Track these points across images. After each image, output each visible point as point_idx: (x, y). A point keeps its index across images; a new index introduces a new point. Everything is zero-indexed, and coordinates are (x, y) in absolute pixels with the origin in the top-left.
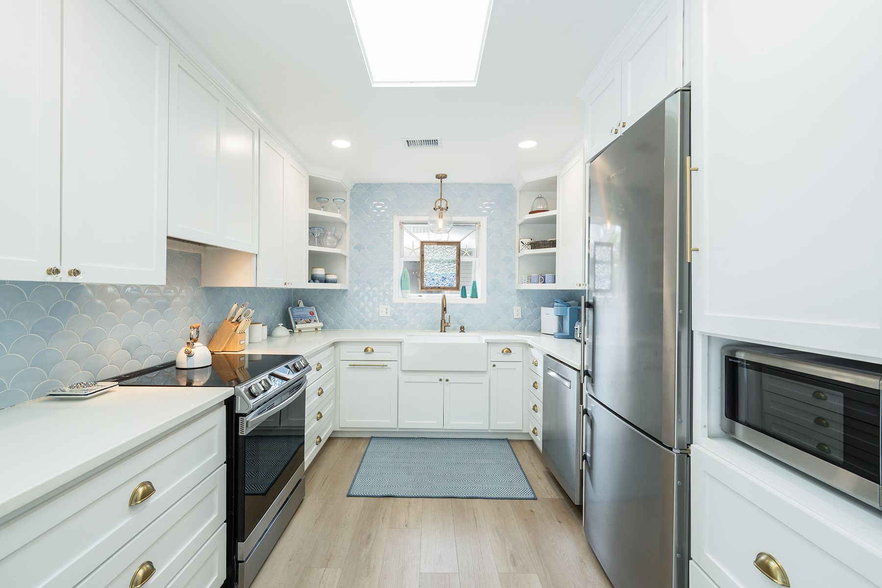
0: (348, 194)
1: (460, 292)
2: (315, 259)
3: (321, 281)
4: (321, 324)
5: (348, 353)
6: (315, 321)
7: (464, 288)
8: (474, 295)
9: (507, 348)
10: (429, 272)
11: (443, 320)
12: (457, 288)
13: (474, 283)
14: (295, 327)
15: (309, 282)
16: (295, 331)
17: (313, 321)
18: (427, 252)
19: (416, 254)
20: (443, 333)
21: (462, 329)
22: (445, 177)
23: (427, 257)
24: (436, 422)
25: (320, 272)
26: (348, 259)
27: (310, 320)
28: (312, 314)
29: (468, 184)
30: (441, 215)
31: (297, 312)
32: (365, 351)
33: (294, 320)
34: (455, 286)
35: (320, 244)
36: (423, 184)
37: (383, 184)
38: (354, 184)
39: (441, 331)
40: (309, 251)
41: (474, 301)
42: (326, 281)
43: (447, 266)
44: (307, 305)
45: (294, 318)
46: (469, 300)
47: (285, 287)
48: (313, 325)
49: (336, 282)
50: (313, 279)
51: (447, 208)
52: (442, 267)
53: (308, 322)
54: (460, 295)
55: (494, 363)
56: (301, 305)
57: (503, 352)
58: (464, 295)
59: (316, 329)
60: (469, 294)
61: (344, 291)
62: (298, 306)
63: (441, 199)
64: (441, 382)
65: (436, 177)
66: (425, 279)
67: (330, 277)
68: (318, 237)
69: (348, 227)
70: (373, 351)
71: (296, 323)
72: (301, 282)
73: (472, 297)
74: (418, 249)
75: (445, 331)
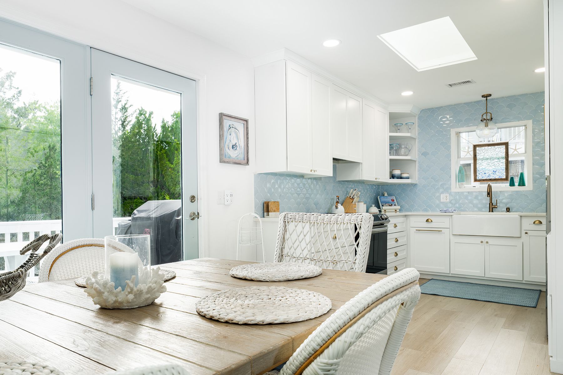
0: (417, 118)
1: (509, 182)
2: (393, 164)
3: (397, 178)
4: (399, 207)
5: (415, 223)
6: (395, 205)
7: (512, 179)
8: (522, 183)
9: (539, 221)
10: (481, 167)
11: (491, 203)
12: (506, 179)
13: (522, 175)
14: (382, 208)
15: (390, 178)
16: (382, 211)
17: (393, 205)
18: (479, 152)
19: (470, 155)
20: (491, 213)
21: (508, 210)
22: (490, 95)
23: (479, 156)
24: (479, 272)
25: (397, 172)
26: (417, 163)
27: (391, 204)
28: (393, 200)
29: (515, 96)
30: (486, 125)
31: (383, 199)
32: (426, 221)
33: (381, 204)
34: (504, 177)
35: (397, 154)
36: (475, 102)
37: (442, 107)
38: (421, 110)
39: (490, 212)
40: (390, 159)
41: (522, 188)
42: (401, 178)
43: (497, 162)
44: (390, 195)
45: (381, 202)
46: (517, 188)
47: (376, 180)
48: (393, 207)
49: (409, 179)
50: (393, 177)
51: (492, 119)
52: (493, 163)
53: (390, 206)
54: (508, 184)
55: (527, 231)
56: (386, 195)
57: (534, 223)
58: (512, 184)
59: (396, 210)
60: (516, 184)
61: (414, 185)
62: (384, 195)
63: (487, 113)
64: (482, 244)
65: (482, 97)
66: (477, 173)
67: (404, 175)
68: (395, 150)
69: (417, 141)
70: (432, 221)
71: (383, 206)
72: (385, 178)
73: (519, 185)
74: (472, 151)
75: (492, 211)
